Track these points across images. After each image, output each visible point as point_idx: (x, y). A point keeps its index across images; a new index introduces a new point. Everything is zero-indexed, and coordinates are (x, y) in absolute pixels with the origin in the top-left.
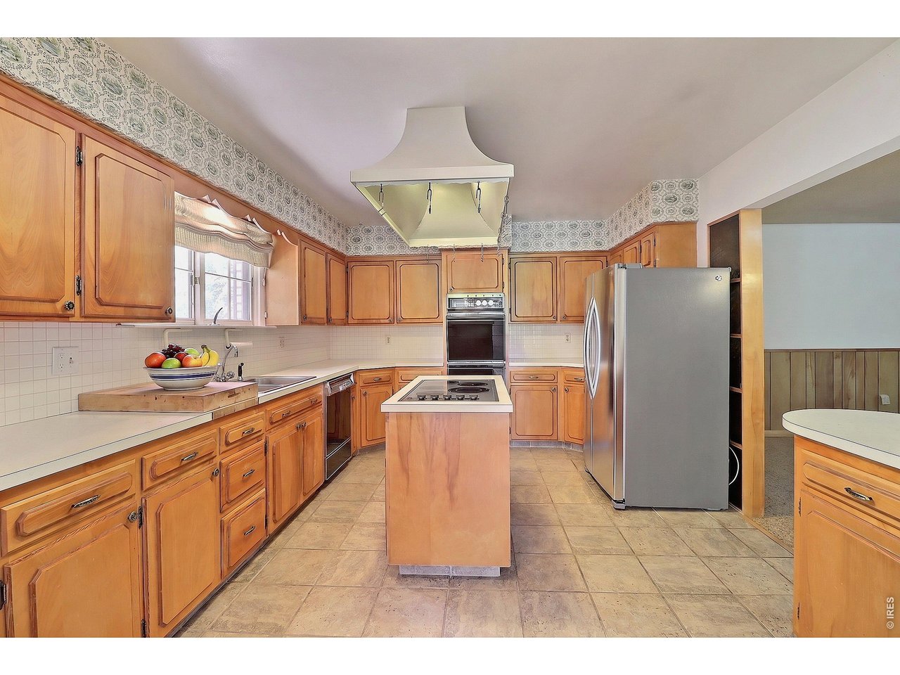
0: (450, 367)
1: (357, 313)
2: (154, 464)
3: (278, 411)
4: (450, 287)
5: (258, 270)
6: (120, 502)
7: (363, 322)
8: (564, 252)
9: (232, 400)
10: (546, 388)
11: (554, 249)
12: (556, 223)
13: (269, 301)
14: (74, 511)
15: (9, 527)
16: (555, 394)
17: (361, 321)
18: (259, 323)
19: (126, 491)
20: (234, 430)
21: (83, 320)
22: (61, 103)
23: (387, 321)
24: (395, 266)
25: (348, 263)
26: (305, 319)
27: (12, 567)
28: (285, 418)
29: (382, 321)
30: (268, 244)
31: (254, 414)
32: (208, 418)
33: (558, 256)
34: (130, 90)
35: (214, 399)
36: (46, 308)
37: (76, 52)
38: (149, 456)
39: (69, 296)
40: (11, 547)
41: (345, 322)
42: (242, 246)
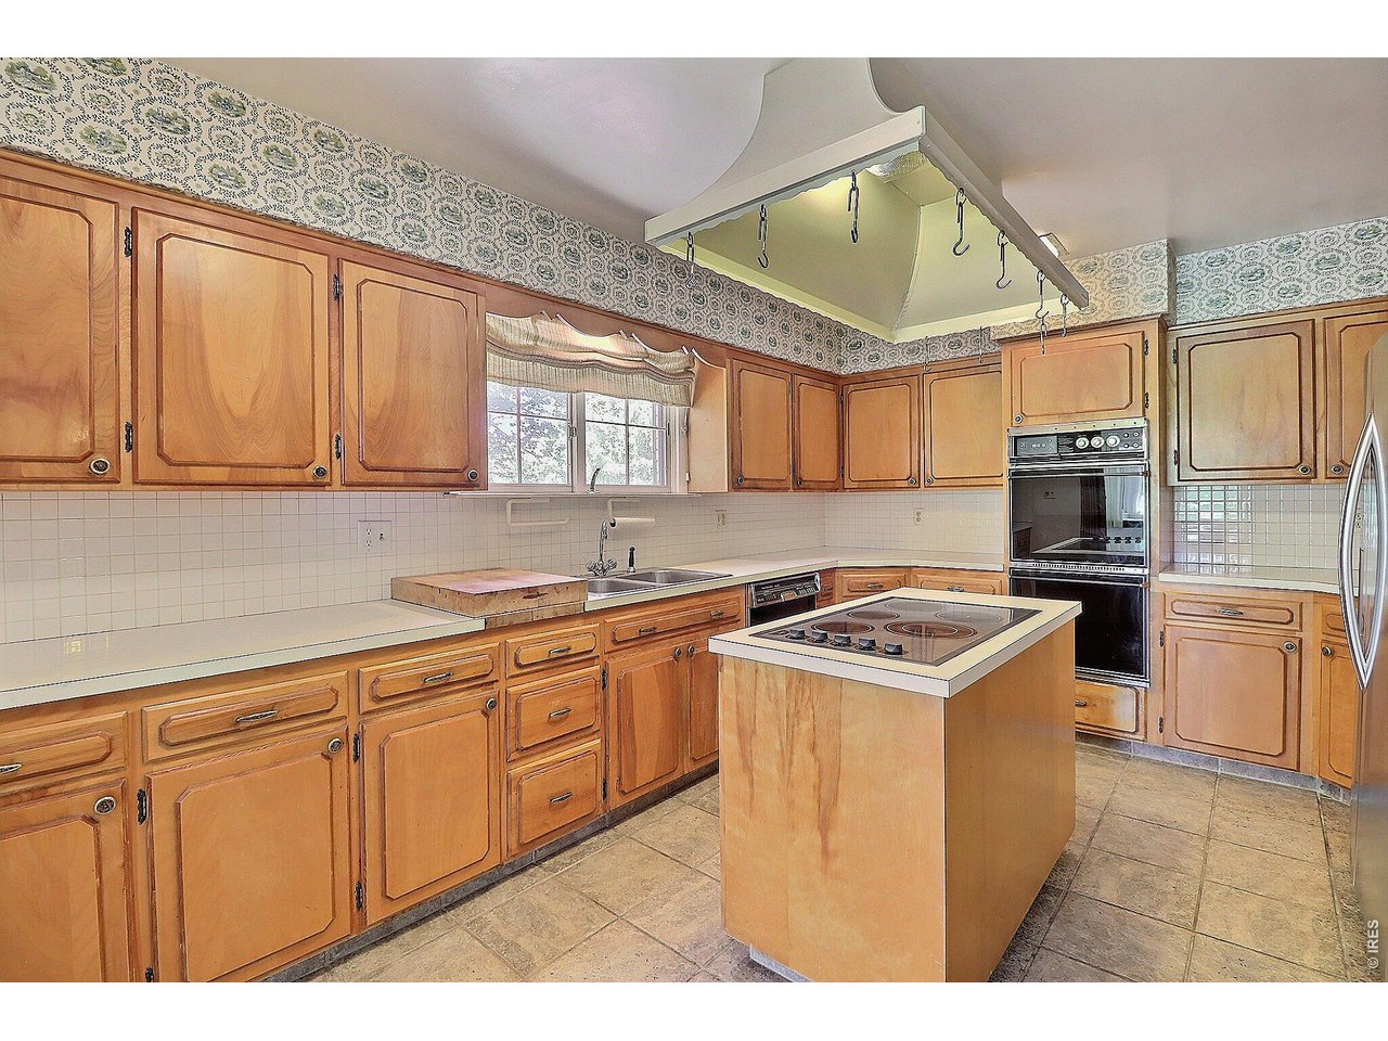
0: (1015, 573)
1: (857, 470)
2: (376, 681)
3: (628, 623)
4: (1017, 414)
5: (676, 412)
6: (320, 724)
7: (866, 486)
8: (1339, 305)
9: (532, 603)
10: (1268, 641)
11: (1308, 300)
12: (1312, 235)
13: (692, 454)
14: (245, 725)
15: (152, 732)
16: (1294, 658)
17: (863, 485)
18: (678, 488)
19: (329, 711)
20: (532, 645)
21: (344, 488)
22: (304, 226)
23: (905, 484)
24: (920, 385)
25: (839, 386)
26: (738, 482)
27: (153, 778)
28: (647, 636)
29: (898, 484)
30: (687, 371)
31: (579, 626)
32: (479, 625)
33: (1319, 318)
34: (401, 189)
35: (494, 601)
36: (293, 476)
37: (319, 157)
38: (368, 669)
39: (321, 461)
40: (152, 755)
41: (837, 485)
42: (637, 378)
